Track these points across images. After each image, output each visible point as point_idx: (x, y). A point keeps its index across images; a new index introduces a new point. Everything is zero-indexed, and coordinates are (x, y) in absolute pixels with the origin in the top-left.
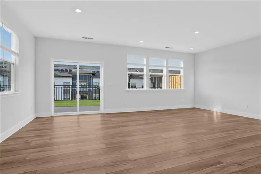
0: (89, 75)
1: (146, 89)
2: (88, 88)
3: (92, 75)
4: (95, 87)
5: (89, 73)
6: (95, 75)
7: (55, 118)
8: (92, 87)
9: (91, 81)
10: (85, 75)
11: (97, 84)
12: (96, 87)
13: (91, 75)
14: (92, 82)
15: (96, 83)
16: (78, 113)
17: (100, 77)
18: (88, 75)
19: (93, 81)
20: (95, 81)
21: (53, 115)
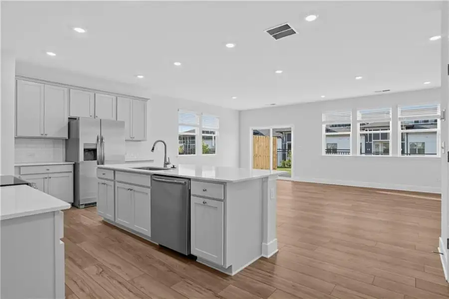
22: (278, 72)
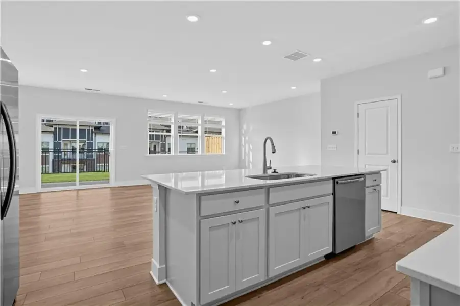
0: (89, 130)
1: (173, 154)
2: (86, 154)
3: (95, 128)
4: (100, 150)
5: (90, 126)
6: (100, 129)
7: (42, 195)
8: (94, 151)
9: (92, 140)
10: (72, 129)
11: (105, 145)
12: (103, 151)
13: (92, 130)
14: (94, 142)
15: (103, 143)
16: (78, 187)
17: (109, 133)
18: (87, 128)
19: (97, 141)
20: (99, 140)
21: (39, 191)
22: (212, 71)
